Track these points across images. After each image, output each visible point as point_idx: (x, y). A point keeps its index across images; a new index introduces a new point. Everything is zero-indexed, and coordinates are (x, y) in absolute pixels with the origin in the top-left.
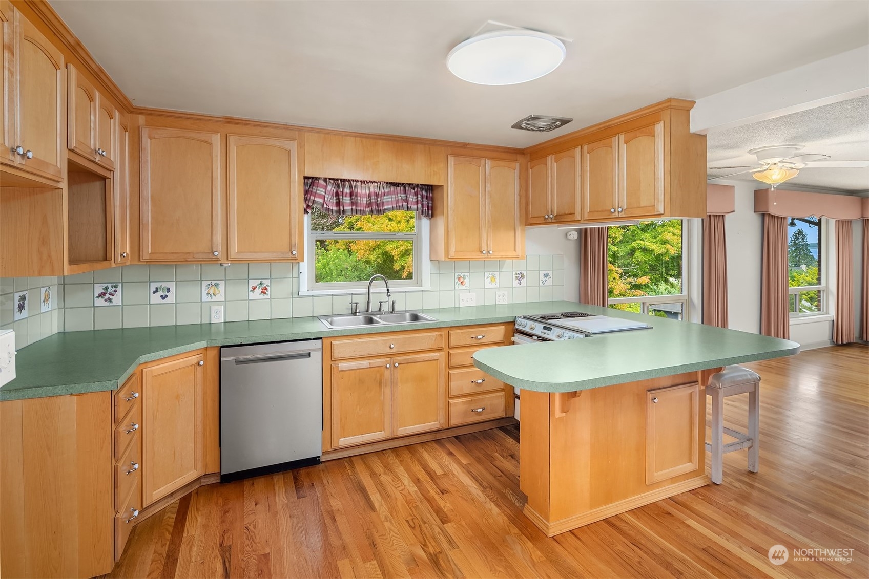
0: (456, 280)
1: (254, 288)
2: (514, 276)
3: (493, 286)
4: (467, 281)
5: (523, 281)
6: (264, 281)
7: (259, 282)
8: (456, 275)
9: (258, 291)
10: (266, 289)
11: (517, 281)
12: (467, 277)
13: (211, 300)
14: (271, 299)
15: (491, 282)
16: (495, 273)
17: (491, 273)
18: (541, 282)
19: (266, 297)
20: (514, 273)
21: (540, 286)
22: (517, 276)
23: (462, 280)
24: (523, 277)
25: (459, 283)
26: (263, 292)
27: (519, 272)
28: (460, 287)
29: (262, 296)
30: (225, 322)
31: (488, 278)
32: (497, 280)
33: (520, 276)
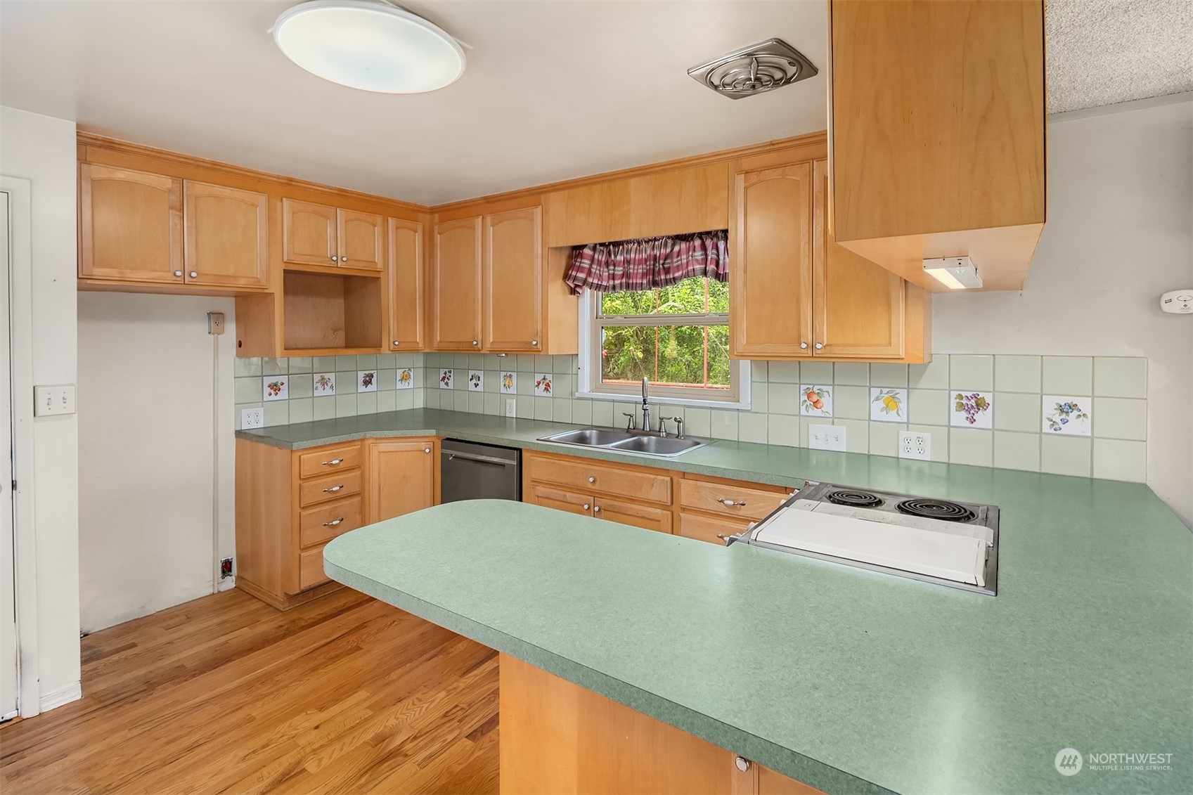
0: (804, 398)
1: (539, 383)
2: (954, 402)
3: (892, 416)
4: (826, 401)
5: (983, 418)
6: (547, 376)
7: (542, 376)
8: (803, 387)
9: (542, 386)
10: (549, 386)
11: (964, 414)
12: (825, 394)
13: (506, 392)
14: (553, 397)
15: (887, 408)
16: (898, 390)
17: (885, 390)
18: (1046, 424)
19: (548, 395)
20: (954, 394)
21: (1041, 433)
22: (964, 402)
23: (815, 398)
24: (980, 405)
25: (808, 403)
26: (546, 389)
27: (969, 394)
28: (810, 410)
29: (545, 394)
30: (516, 418)
31: (877, 399)
32: (903, 406)
33: (973, 402)
